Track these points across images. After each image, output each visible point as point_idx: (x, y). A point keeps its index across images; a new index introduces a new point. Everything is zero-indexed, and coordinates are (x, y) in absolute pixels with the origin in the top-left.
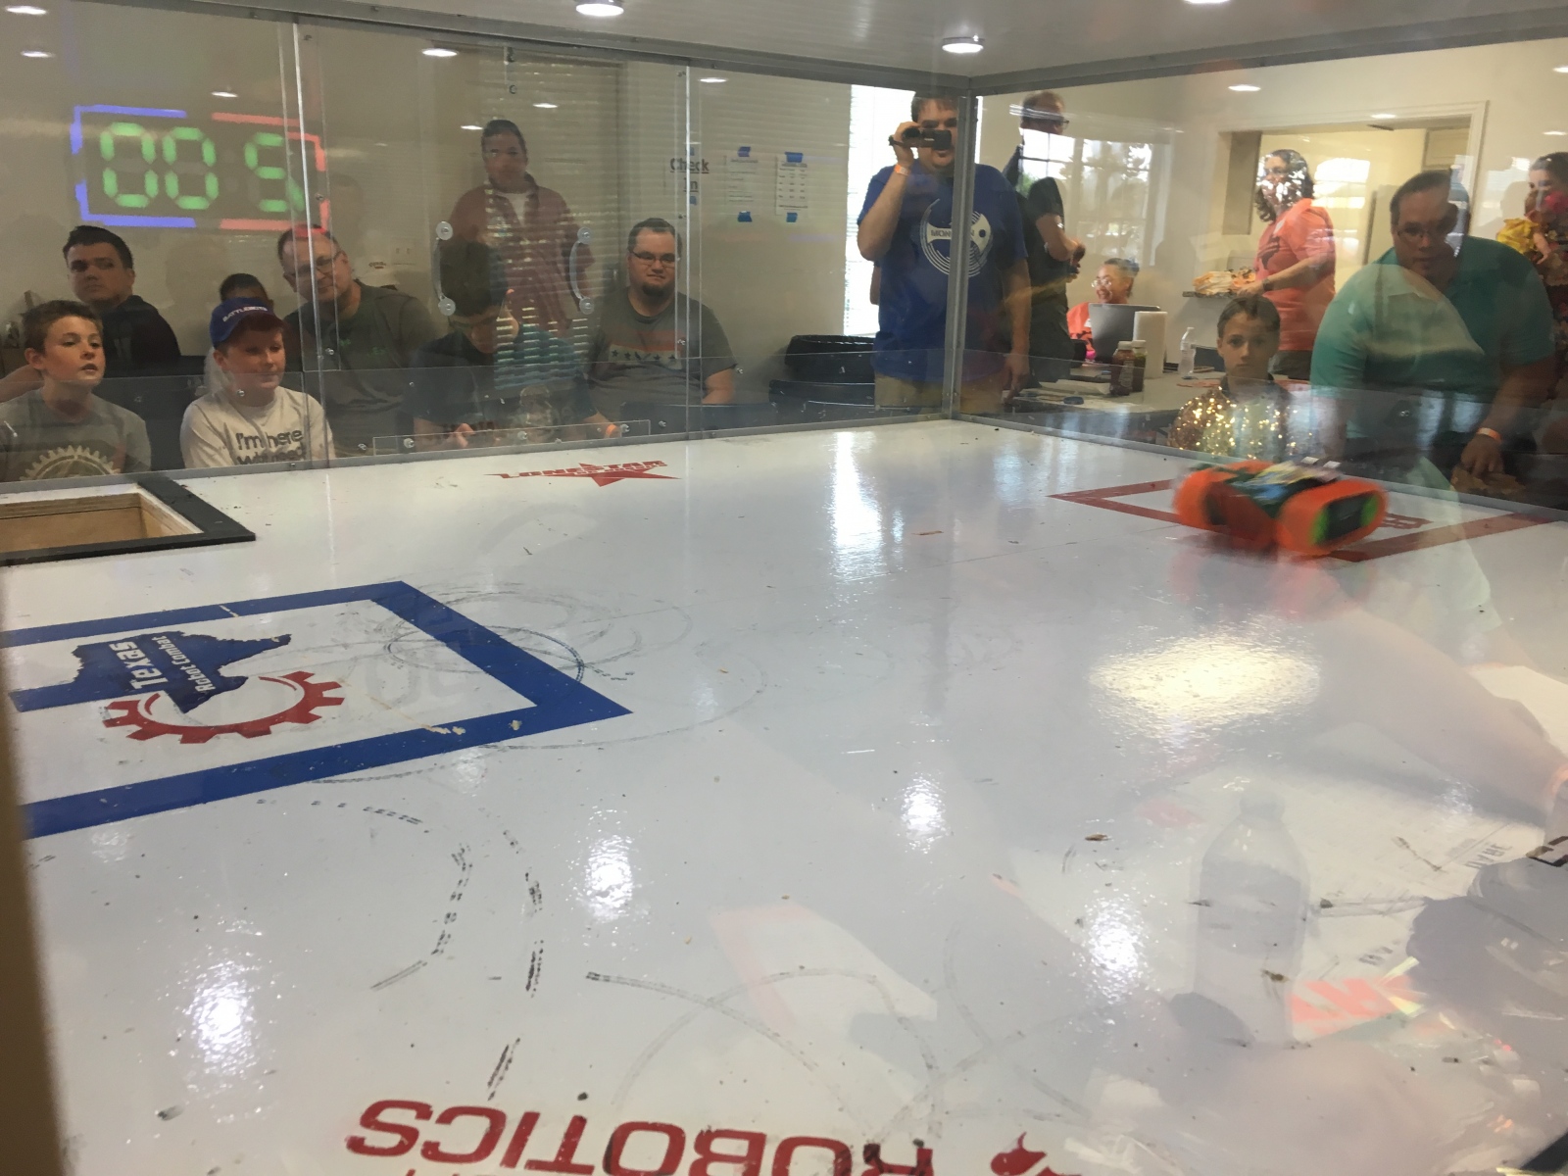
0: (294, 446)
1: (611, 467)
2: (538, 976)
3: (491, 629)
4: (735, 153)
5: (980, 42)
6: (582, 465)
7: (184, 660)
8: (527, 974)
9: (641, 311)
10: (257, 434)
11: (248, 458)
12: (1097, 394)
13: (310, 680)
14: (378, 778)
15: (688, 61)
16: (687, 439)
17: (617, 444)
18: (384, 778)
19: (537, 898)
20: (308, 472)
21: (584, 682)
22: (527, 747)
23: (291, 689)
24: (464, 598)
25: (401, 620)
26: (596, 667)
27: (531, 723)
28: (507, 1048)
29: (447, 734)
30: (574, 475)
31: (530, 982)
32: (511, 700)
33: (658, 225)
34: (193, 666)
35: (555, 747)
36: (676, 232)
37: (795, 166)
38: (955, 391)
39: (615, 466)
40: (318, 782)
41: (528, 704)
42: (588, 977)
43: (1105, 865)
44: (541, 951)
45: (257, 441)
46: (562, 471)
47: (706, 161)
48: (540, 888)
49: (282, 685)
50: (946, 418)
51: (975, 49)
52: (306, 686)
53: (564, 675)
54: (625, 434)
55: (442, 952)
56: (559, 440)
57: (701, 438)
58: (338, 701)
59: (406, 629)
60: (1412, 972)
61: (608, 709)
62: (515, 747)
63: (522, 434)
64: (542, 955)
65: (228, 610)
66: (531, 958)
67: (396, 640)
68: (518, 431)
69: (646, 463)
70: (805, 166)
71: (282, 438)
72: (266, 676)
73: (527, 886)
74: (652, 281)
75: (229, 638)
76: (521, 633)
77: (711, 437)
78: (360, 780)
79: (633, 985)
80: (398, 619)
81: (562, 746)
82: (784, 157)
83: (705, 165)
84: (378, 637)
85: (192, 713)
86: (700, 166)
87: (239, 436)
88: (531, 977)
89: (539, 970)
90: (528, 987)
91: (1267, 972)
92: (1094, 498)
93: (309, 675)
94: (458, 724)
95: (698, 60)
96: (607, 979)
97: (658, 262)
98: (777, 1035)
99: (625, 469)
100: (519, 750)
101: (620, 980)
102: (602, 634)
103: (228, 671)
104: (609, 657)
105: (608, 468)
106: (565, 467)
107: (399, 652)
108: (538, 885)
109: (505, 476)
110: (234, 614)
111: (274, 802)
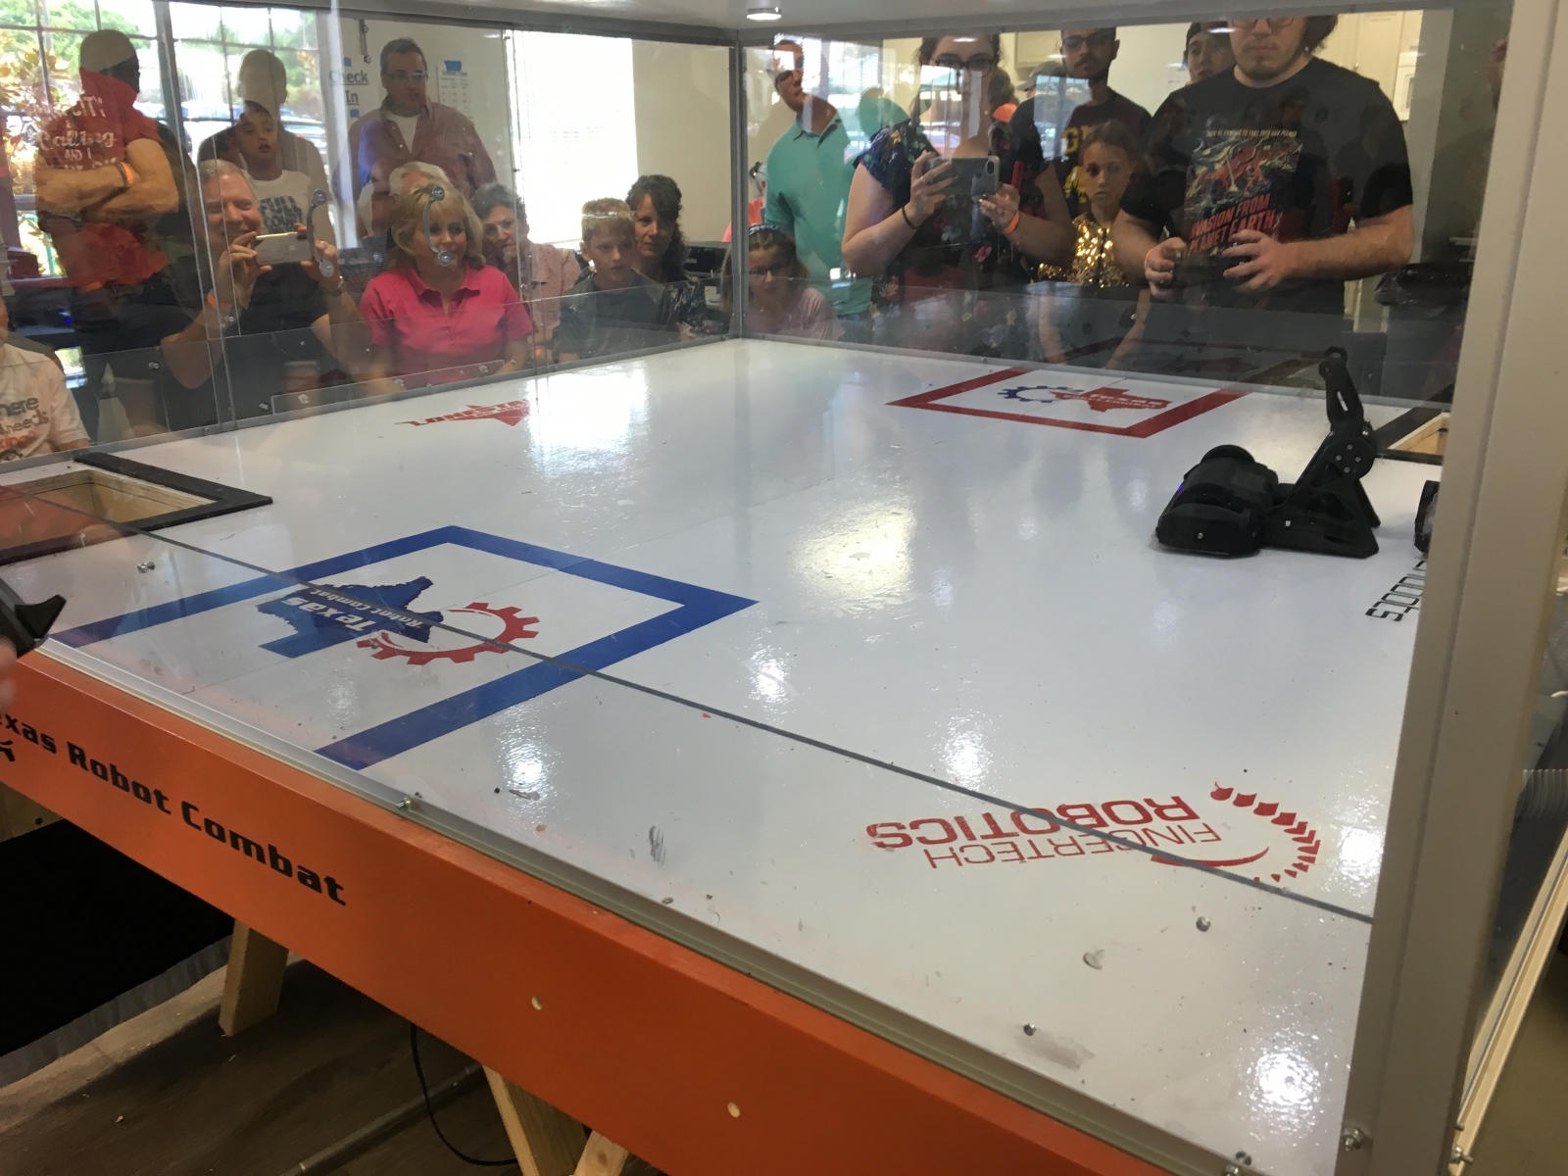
1: (498, 406)
6: (472, 407)
16: (537, 375)
30: (475, 418)
37: (454, 74)
39: (502, 406)
41: (679, 606)
49: (474, 613)
50: (736, 338)
51: (774, 17)
52: (495, 612)
58: (530, 621)
70: (465, 74)
72: (451, 609)
82: (443, 67)
83: (364, 78)
85: (430, 642)
86: (359, 78)
93: (486, 605)
99: (514, 408)
109: (415, 424)
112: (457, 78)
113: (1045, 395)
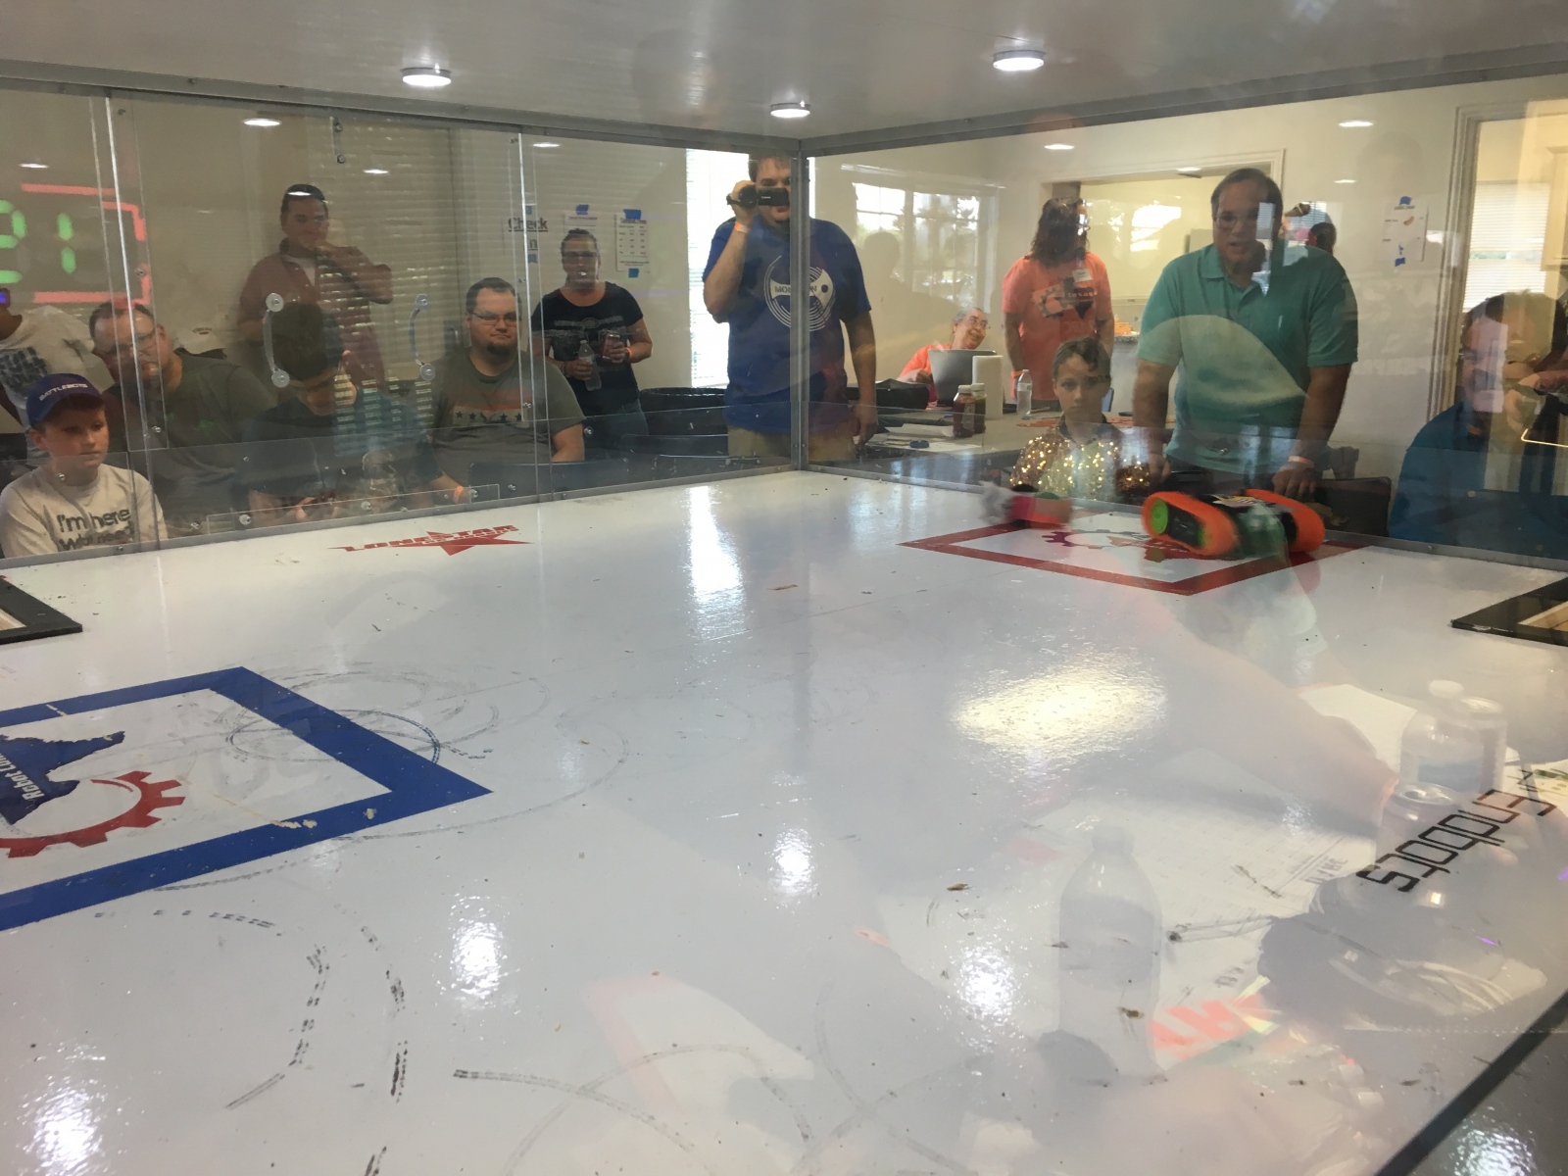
0: (121, 526)
1: (460, 534)
2: (402, 1079)
3: (339, 713)
4: (574, 213)
5: (807, 107)
6: (430, 533)
7: (8, 766)
8: (392, 1078)
9: (485, 370)
10: (81, 515)
11: (70, 540)
12: (942, 437)
13: (144, 780)
14: (225, 881)
15: (520, 128)
16: (537, 501)
17: (466, 510)
18: (231, 880)
19: (399, 996)
20: (138, 555)
21: (440, 763)
22: (383, 836)
23: (127, 790)
24: (310, 682)
25: (244, 708)
26: (452, 747)
27: (386, 810)
28: (373, 1159)
29: (298, 828)
30: (422, 545)
31: (394, 1086)
32: (364, 788)
33: (499, 285)
34: (19, 772)
35: (412, 834)
36: (516, 292)
37: (634, 222)
38: (802, 443)
39: (465, 533)
40: (160, 890)
41: (383, 790)
42: (455, 1075)
43: (967, 914)
44: (406, 1053)
45: (81, 522)
46: (410, 541)
47: (544, 220)
48: (402, 985)
49: (116, 787)
50: (796, 470)
51: (803, 113)
52: (143, 787)
53: (419, 756)
54: (475, 500)
55: (300, 1062)
56: (405, 509)
57: (552, 500)
58: (180, 801)
59: (249, 718)
60: (1263, 991)
61: (467, 790)
62: (371, 837)
63: (365, 505)
64: (406, 1057)
65: (55, 709)
66: (395, 1060)
67: (239, 731)
68: (361, 502)
69: (496, 529)
70: (644, 222)
71: (109, 518)
72: (99, 778)
73: (389, 984)
74: (496, 341)
75: (57, 740)
76: (372, 715)
77: (562, 498)
78: (205, 884)
79: (502, 1079)
80: (240, 708)
81: (420, 833)
82: (623, 215)
83: (543, 224)
84: (221, 729)
85: (19, 823)
86: (538, 225)
87: (60, 518)
88: (395, 1080)
89: (404, 1072)
90: (393, 1092)
91: (1124, 1010)
92: (941, 544)
93: (145, 775)
94: (309, 817)
95: (530, 127)
96: (475, 1076)
97: (502, 321)
98: (652, 1118)
99: (475, 536)
100: (375, 840)
101: (489, 1076)
102: (457, 711)
103: (57, 775)
104: (465, 735)
105: (458, 536)
106: (412, 537)
107: (243, 743)
108: (400, 983)
109: (350, 549)
110: (62, 713)
111: (113, 914)
112: (637, 226)
113: (1103, 540)
